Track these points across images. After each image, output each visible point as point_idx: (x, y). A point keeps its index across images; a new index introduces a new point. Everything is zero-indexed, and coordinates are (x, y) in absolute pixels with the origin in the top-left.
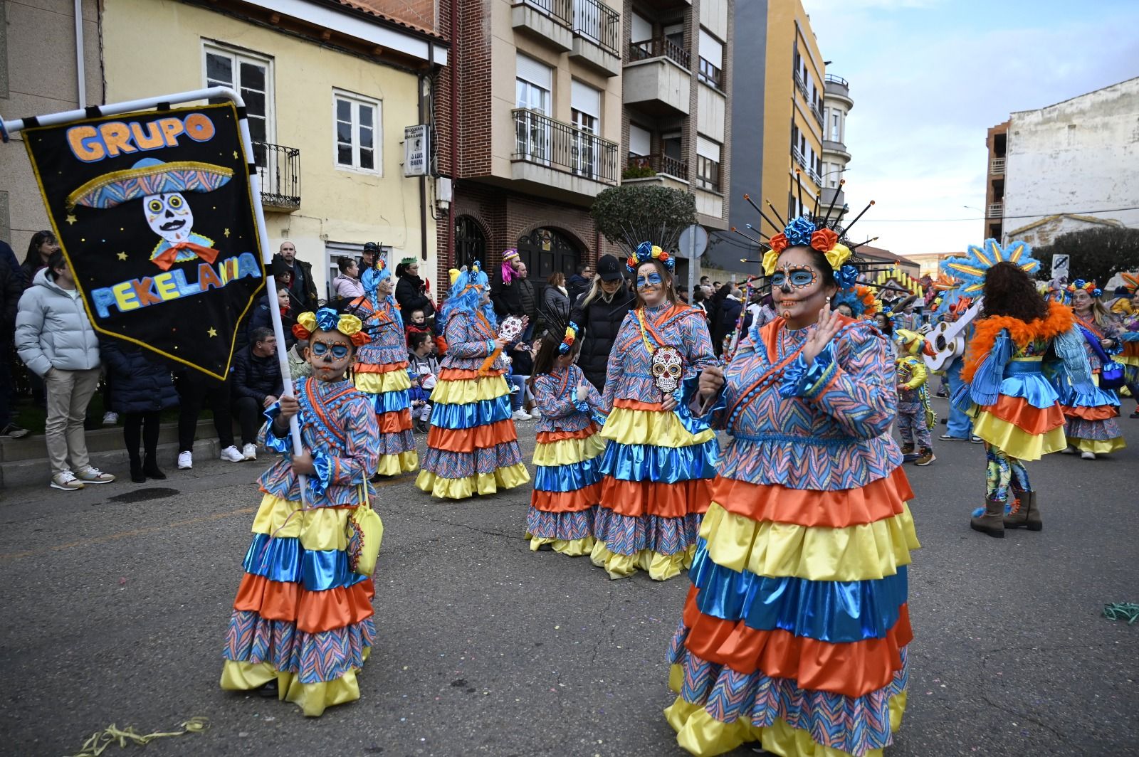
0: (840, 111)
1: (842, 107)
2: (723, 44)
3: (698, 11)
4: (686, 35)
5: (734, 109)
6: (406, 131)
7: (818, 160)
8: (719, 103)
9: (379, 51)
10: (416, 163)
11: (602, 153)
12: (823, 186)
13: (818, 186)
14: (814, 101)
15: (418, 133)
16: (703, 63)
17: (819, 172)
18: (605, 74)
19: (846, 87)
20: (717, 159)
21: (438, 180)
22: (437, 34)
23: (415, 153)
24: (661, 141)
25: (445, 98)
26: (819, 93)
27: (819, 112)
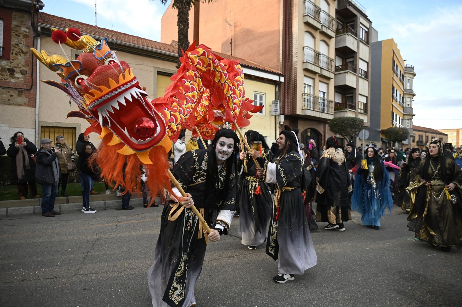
0: (411, 77)
1: (411, 76)
2: (368, 63)
3: (359, 54)
4: (355, 62)
5: (371, 84)
6: (272, 102)
7: (402, 97)
8: (366, 83)
9: (266, 80)
10: (275, 111)
11: (328, 104)
12: (404, 106)
13: (403, 107)
14: (400, 76)
15: (276, 103)
16: (360, 70)
17: (403, 102)
18: (329, 79)
19: (413, 68)
20: (365, 102)
21: (280, 116)
22: (282, 73)
23: (275, 109)
24: (346, 97)
25: (282, 91)
26: (402, 72)
27: (402, 80)
